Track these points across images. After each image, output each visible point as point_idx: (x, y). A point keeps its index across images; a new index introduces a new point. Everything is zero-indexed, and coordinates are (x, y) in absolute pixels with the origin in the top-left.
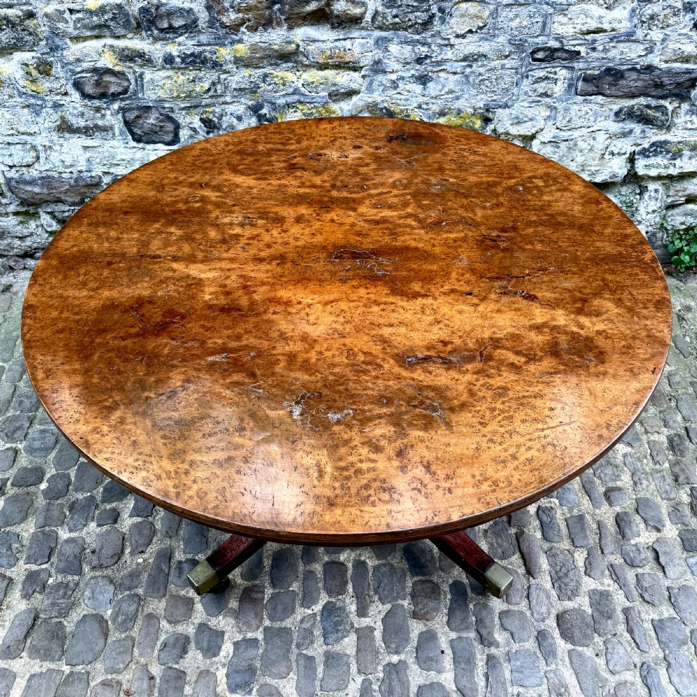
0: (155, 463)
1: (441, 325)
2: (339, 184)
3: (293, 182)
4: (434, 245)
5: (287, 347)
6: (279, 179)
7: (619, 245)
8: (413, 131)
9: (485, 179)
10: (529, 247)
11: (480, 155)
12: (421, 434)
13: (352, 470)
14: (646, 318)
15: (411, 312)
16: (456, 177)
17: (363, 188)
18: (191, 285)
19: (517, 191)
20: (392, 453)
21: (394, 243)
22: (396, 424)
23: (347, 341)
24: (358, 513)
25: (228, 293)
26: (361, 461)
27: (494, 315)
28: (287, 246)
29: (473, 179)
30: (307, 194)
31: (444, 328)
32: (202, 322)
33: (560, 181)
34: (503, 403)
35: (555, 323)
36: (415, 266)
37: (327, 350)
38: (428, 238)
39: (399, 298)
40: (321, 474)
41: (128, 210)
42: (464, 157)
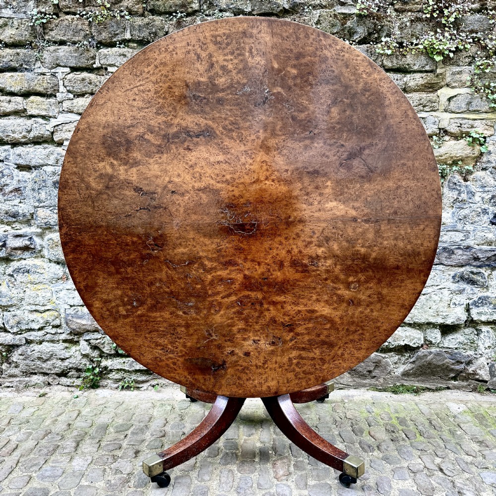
0: (334, 54)
1: (190, 163)
2: (258, 307)
3: (289, 308)
4: (193, 239)
5: (277, 141)
6: (299, 311)
7: (80, 242)
8: (207, 377)
9: (158, 314)
10: (135, 239)
11: (160, 345)
12: (202, 79)
13: (235, 54)
14: (75, 173)
15: (208, 175)
16: (178, 316)
17: (241, 302)
18: (341, 195)
19: (138, 300)
20: (216, 65)
21: (219, 241)
22: (214, 85)
23: (243, 148)
24: (231, 29)
25: (317, 188)
26: (231, 60)
27: (159, 173)
28: (286, 236)
29: (166, 315)
30: (278, 295)
31: (188, 162)
32: (328, 160)
33: (107, 313)
34: (159, 103)
35: (126, 167)
36: (205, 218)
37: (254, 140)
38: (198, 247)
39: (215, 188)
40: (251, 52)
41: (396, 271)
42: (171, 343)
